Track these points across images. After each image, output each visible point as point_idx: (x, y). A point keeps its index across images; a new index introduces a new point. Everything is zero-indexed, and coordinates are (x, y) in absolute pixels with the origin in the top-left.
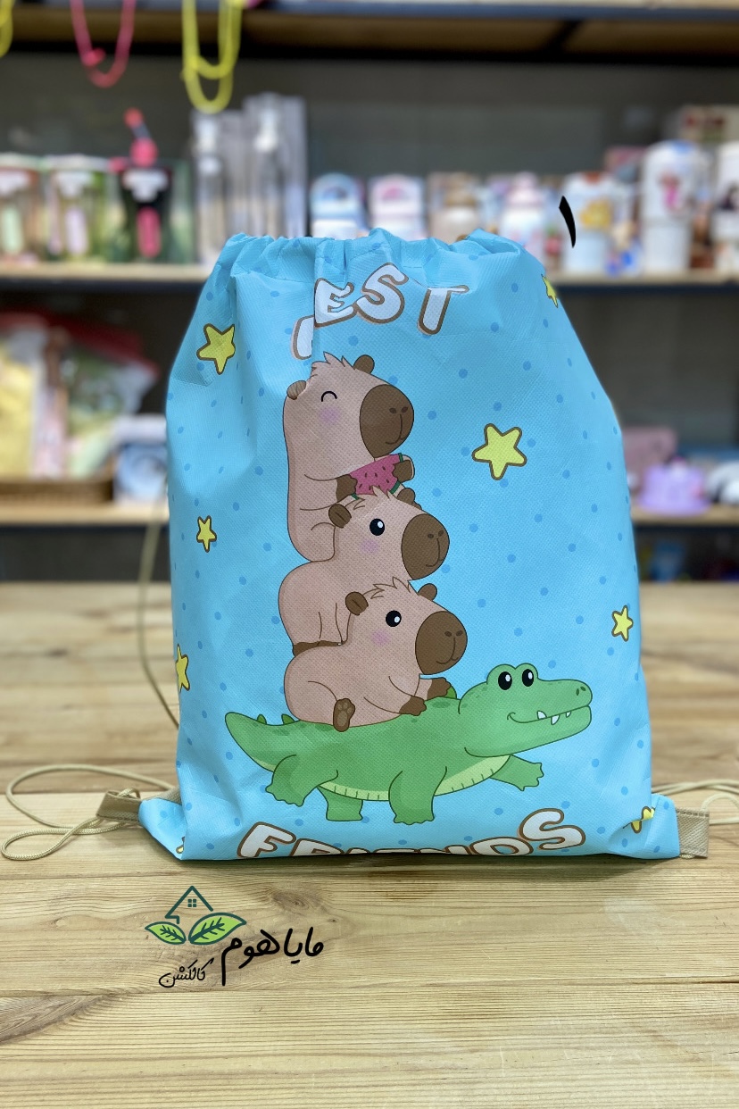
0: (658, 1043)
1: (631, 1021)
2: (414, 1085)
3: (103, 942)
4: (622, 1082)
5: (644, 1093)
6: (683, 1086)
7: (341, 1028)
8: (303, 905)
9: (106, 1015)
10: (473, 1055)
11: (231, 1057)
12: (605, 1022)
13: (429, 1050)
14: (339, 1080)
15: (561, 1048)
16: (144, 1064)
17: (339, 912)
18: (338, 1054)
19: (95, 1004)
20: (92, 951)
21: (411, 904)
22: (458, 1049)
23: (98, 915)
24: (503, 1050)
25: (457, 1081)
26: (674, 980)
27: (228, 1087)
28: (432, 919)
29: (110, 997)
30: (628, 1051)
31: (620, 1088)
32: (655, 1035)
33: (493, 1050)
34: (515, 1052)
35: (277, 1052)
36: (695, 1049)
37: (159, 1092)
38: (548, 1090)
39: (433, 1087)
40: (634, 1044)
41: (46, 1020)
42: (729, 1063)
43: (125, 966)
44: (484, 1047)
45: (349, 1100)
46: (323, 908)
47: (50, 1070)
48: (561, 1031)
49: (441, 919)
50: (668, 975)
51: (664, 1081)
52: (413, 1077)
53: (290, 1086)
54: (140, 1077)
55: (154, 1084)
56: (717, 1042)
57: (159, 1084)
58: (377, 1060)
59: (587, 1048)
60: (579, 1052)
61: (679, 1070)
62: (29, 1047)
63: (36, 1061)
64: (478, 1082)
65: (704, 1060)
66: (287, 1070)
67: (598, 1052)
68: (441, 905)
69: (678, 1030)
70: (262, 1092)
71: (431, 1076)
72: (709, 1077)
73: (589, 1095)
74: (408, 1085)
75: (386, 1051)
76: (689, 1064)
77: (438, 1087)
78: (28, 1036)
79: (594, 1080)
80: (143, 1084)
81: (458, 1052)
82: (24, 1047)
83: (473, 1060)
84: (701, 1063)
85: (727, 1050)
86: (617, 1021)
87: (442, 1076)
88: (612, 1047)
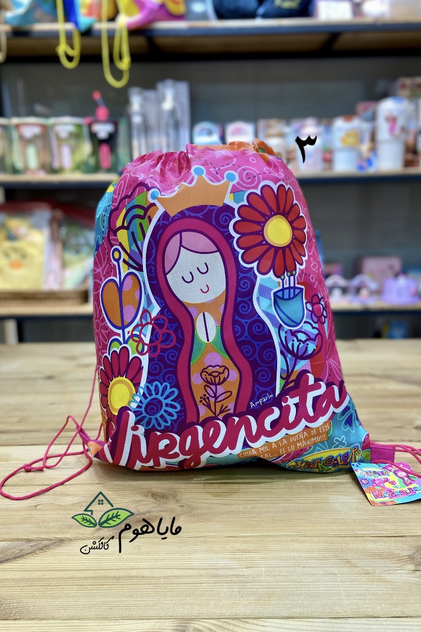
0: (348, 565)
1: (335, 554)
2: (215, 583)
4: (326, 583)
5: (337, 589)
6: (359, 586)
7: (180, 556)
8: (167, 498)
9: (58, 550)
10: (248, 569)
11: (121, 569)
12: (321, 554)
13: (225, 567)
14: (176, 581)
15: (296, 567)
16: (75, 572)
17: (185, 502)
18: (177, 568)
19: (53, 544)
20: (54, 520)
21: (225, 499)
22: (240, 567)
23: (59, 503)
24: (264, 567)
25: (238, 581)
26: (361, 535)
27: (118, 583)
28: (235, 506)
29: (61, 541)
30: (331, 569)
31: (325, 586)
32: (347, 561)
33: (260, 567)
34: (271, 568)
35: (145, 567)
36: (368, 568)
37: (82, 585)
38: (285, 586)
39: (225, 584)
40: (335, 565)
41: (26, 552)
42: (385, 575)
44: (254, 566)
45: (180, 590)
46: (177, 501)
47: (26, 575)
48: (296, 559)
49: (240, 505)
50: (358, 532)
51: (349, 583)
52: (215, 579)
53: (150, 583)
54: (73, 578)
55: (80, 582)
56: (381, 565)
57: (83, 581)
58: (197, 571)
59: (310, 567)
60: (304, 569)
61: (358, 578)
62: (17, 564)
63: (20, 571)
64: (249, 582)
65: (372, 574)
66: (149, 576)
67: (315, 569)
68: (240, 499)
69: (360, 559)
70: (135, 586)
71: (224, 579)
72: (374, 582)
73: (308, 589)
74: (212, 583)
75: (202, 567)
76: (363, 575)
77: (227, 584)
78: (17, 559)
79: (311, 582)
80: (74, 582)
81: (241, 568)
82: (15, 564)
83: (247, 572)
84: (370, 575)
85: (386, 569)
86: (327, 554)
87: (230, 579)
88: (323, 567)
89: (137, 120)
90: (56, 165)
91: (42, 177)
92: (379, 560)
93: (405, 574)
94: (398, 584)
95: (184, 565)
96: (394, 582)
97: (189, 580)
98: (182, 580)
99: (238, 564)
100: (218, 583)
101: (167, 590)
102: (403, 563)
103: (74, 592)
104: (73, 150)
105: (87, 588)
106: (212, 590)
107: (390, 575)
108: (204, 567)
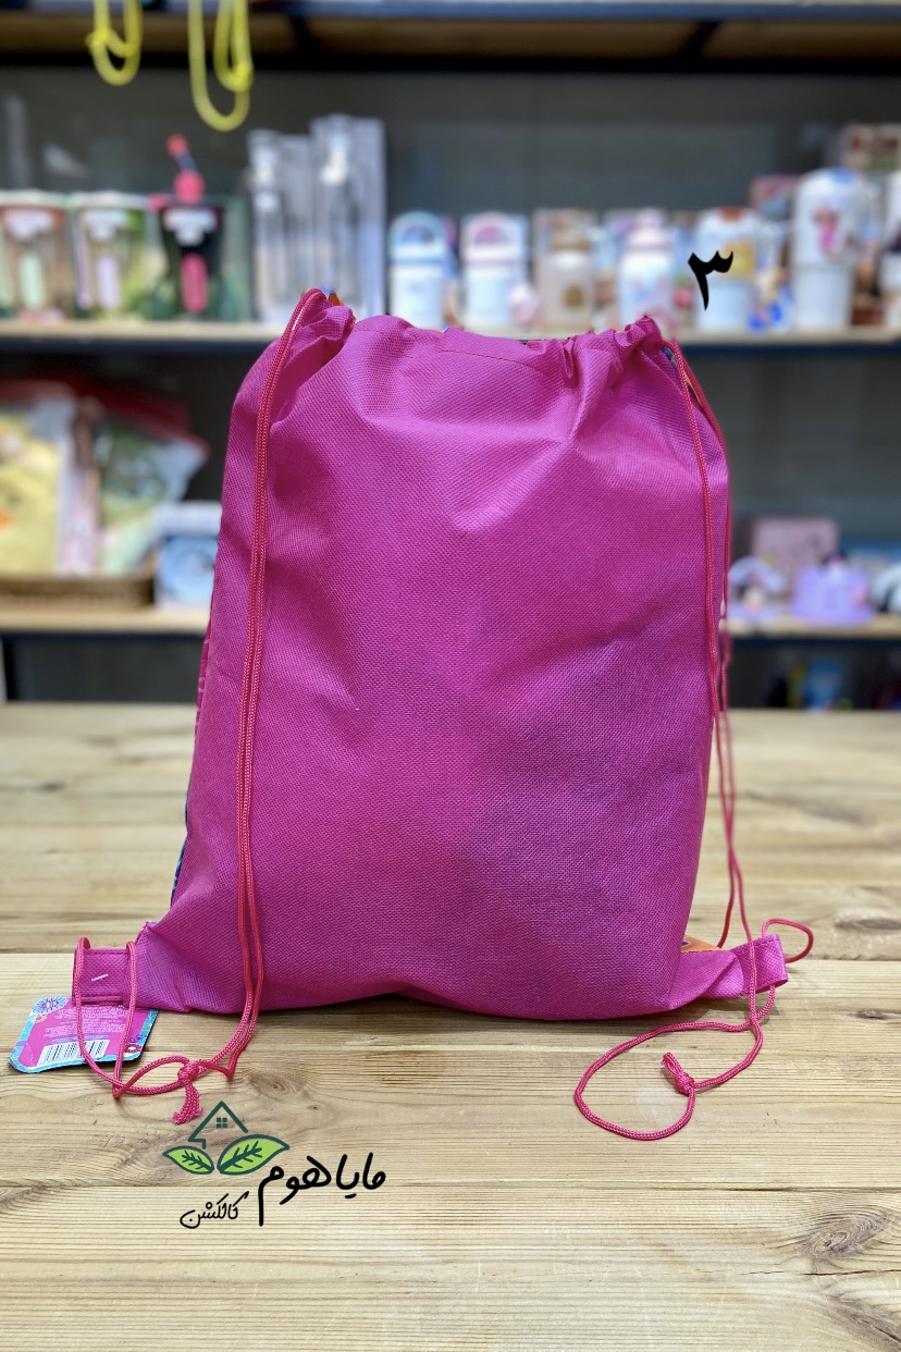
0: (665, 1259)
1: (640, 1231)
2: (370, 1299)
3: (45, 1126)
4: (615, 1303)
5: (636, 1317)
6: (685, 1310)
7: (299, 1232)
8: (283, 1089)
9: (31, 1211)
10: (448, 1266)
11: (166, 1261)
12: (609, 1232)
13: (396, 1259)
14: (284, 1291)
15: (551, 1261)
16: (65, 1266)
17: (322, 1098)
18: (289, 1262)
19: (21, 1197)
20: (29, 1137)
21: (409, 1091)
22: (430, 1259)
23: (43, 1096)
24: (482, 1261)
25: (421, 1295)
26: (701, 1186)
27: (156, 1295)
28: (431, 1109)
29: (42, 1188)
30: (629, 1267)
31: (610, 1310)
32: (664, 1249)
33: (473, 1261)
34: (495, 1264)
35: (221, 1258)
36: (709, 1268)
37: (76, 1298)
38: (526, 1309)
39: (392, 1303)
40: (638, 1259)
42: (745, 1285)
43: (63, 1154)
44: (461, 1258)
45: (292, 1315)
46: (306, 1094)
48: (555, 1242)
49: (441, 1108)
50: (694, 1179)
51: (664, 1303)
52: (372, 1290)
53: (228, 1296)
54: (57, 1281)
55: (73, 1289)
56: (738, 1260)
57: (79, 1289)
58: (334, 1269)
59: (581, 1262)
60: (571, 1266)
61: (684, 1290)
64: (445, 1298)
65: (716, 1281)
66: (227, 1279)
67: (592, 1268)
68: (445, 1092)
69: (694, 1245)
70: (193, 1303)
71: (392, 1290)
72: (719, 1300)
73: (572, 1316)
74: (365, 1299)
75: (345, 1260)
76: (697, 1284)
77: (398, 1303)
79: (583, 1298)
80: (60, 1289)
81: (430, 1263)
83: (445, 1272)
84: (712, 1284)
85: (747, 1270)
86: (623, 1231)
87: (405, 1290)
88: (610, 1262)
89: (266, 203)
90: (86, 299)
91: (55, 325)
92: (733, 1247)
93: (790, 1282)
94: (770, 1306)
95: (308, 1253)
96: (762, 1302)
97: (314, 1291)
98: (300, 1291)
99: (426, 1253)
100: (377, 1299)
101: (263, 1315)
102: (785, 1256)
103: (59, 1313)
104: (125, 268)
105: (87, 1305)
106: (365, 1315)
107: (755, 1285)
108: (350, 1260)
